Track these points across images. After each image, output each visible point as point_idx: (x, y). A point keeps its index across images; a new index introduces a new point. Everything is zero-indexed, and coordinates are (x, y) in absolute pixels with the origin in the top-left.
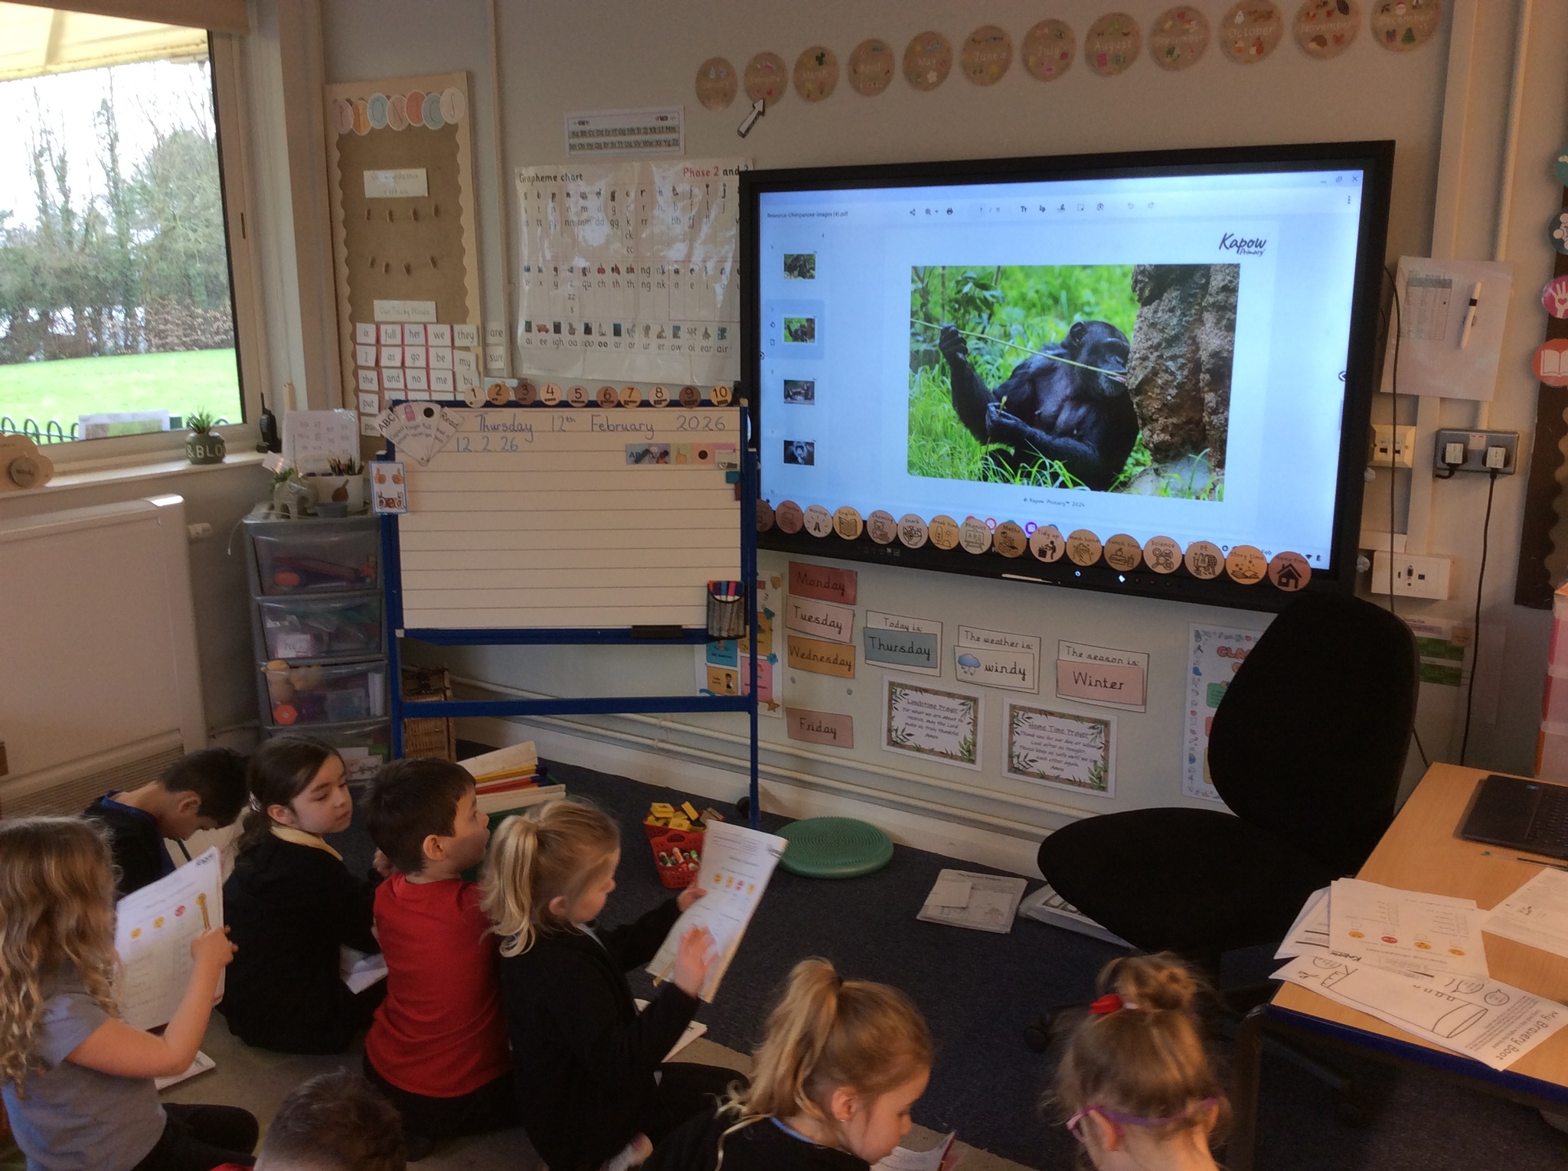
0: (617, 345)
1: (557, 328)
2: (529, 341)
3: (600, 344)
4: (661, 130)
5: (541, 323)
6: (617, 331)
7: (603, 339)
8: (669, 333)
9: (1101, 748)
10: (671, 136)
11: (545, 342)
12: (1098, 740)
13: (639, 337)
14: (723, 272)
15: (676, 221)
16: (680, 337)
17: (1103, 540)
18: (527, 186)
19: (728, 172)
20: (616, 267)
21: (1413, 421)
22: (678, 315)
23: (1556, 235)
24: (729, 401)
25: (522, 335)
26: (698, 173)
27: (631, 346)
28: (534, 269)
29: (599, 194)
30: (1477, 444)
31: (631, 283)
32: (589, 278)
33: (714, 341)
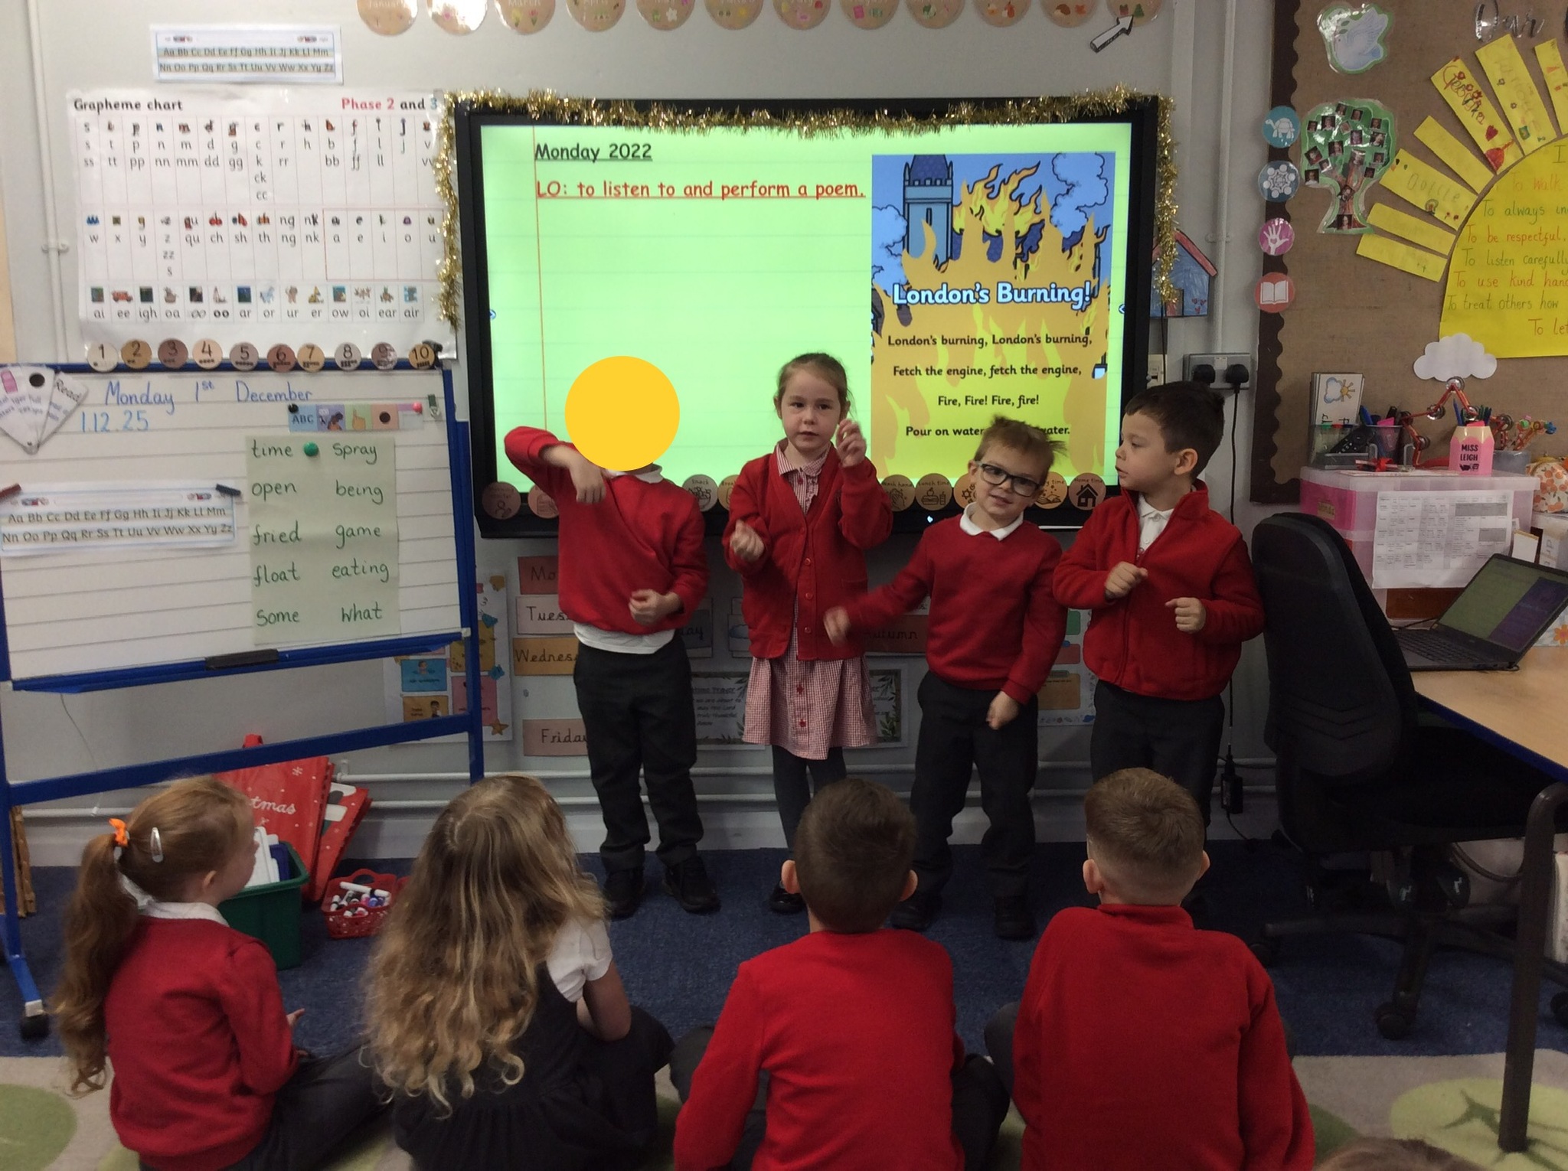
0: (244, 314)
1: (146, 295)
2: (99, 314)
3: (217, 314)
4: (306, 53)
5: (120, 289)
6: (244, 295)
7: (221, 308)
8: (327, 294)
9: (892, 698)
10: (321, 61)
11: (127, 314)
12: (889, 690)
13: (279, 302)
14: (407, 221)
15: (332, 161)
16: (344, 301)
17: (915, 482)
18: (88, 115)
19: (408, 106)
20: (240, 216)
21: (1163, 350)
22: (339, 275)
23: (1266, 185)
24: (431, 363)
25: (86, 307)
26: (364, 106)
27: (268, 314)
28: (106, 221)
29: (209, 127)
30: (1220, 365)
31: (264, 237)
32: (195, 231)
33: (399, 303)
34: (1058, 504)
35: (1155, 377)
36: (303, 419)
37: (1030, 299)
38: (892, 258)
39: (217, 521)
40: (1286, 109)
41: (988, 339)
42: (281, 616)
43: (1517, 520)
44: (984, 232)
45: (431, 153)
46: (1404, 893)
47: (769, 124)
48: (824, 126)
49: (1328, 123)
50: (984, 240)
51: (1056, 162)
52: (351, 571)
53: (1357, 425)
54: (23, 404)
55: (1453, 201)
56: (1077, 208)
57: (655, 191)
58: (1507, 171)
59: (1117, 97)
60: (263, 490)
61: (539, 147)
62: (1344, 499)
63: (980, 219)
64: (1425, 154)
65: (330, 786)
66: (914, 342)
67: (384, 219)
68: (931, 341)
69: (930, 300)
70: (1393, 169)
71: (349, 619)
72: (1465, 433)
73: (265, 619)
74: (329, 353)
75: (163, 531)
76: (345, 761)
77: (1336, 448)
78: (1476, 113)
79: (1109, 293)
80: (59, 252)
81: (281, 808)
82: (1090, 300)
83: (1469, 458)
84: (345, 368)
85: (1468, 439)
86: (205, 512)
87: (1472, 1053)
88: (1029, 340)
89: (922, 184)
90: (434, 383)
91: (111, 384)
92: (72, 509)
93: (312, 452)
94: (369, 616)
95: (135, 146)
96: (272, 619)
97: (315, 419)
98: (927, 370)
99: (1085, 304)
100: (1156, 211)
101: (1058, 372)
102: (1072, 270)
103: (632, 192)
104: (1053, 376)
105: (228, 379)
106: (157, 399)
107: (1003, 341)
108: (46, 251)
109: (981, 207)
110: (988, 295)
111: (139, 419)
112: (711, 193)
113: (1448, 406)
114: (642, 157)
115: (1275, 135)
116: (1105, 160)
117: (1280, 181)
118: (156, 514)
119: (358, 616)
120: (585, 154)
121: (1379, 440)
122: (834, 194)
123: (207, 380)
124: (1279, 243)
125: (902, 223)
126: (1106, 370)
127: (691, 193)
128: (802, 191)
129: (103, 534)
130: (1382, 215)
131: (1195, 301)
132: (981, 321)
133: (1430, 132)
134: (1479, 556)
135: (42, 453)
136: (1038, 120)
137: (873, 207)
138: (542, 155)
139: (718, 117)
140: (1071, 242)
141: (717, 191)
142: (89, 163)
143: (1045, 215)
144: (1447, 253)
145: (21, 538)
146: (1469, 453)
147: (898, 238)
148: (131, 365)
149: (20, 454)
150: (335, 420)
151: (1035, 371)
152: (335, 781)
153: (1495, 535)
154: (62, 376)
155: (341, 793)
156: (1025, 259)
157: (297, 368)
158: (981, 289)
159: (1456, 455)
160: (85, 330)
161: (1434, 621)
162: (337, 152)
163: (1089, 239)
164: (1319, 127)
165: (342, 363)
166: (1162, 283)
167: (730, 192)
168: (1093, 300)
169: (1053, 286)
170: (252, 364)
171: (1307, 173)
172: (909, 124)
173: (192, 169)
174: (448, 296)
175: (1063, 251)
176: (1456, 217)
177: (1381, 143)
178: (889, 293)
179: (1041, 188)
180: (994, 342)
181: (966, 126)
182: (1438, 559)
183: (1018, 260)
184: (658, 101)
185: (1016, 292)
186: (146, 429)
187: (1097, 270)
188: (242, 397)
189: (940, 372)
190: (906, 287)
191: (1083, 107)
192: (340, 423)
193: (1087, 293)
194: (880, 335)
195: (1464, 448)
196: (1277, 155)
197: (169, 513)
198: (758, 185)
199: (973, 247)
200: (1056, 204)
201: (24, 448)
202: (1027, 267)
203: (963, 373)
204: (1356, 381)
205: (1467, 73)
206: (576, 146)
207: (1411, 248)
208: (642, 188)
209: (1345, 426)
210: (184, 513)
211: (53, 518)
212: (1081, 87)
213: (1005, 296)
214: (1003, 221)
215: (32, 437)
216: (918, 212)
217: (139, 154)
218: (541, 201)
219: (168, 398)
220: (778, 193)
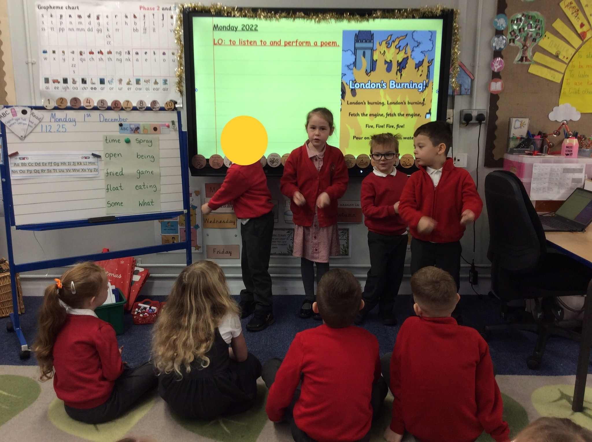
0: (102, 89)
1: (65, 81)
2: (47, 88)
3: (92, 89)
5: (55, 78)
6: (102, 82)
7: (93, 86)
8: (133, 82)
9: (346, 239)
11: (58, 88)
12: (345, 237)
13: (116, 84)
14: (164, 54)
15: (135, 30)
16: (140, 84)
17: (356, 157)
18: (43, 11)
19: (165, 9)
20: (101, 51)
21: (453, 108)
22: (138, 74)
23: (494, 45)
24: (173, 108)
25: (42, 85)
26: (148, 9)
27: (111, 89)
28: (50, 52)
29: (89, 16)
30: (475, 114)
31: (110, 59)
32: (84, 56)
33: (161, 85)
34: (411, 166)
35: (449, 118)
36: (125, 129)
37: (402, 87)
38: (349, 71)
39: (92, 167)
40: (503, 15)
41: (386, 103)
42: (116, 204)
43: (586, 175)
44: (385, 60)
45: (173, 28)
46: (539, 315)
47: (303, 18)
48: (324, 19)
49: (519, 20)
50: (385, 64)
51: (413, 34)
52: (142, 187)
53: (526, 138)
54: (19, 121)
55: (566, 52)
56: (422, 52)
57: (259, 43)
58: (587, 40)
59: (438, 9)
60: (110, 156)
61: (215, 26)
62: (520, 166)
63: (384, 56)
64: (557, 34)
65: (134, 268)
66: (357, 103)
67: (155, 52)
68: (363, 103)
69: (364, 87)
70: (544, 39)
71: (142, 205)
72: (567, 141)
73: (110, 204)
74: (134, 104)
75: (72, 171)
76: (140, 259)
77: (518, 146)
78: (576, 18)
79: (433, 85)
80: (32, 64)
81: (116, 276)
82: (425, 88)
83: (569, 151)
84: (140, 110)
85: (569, 144)
86: (88, 164)
87: (563, 375)
88: (401, 103)
89: (362, 42)
90: (174, 116)
91: (52, 114)
92: (38, 162)
93: (128, 142)
94: (149, 204)
95: (61, 23)
96: (113, 205)
97: (129, 129)
98: (362, 114)
99: (423, 90)
100: (452, 53)
101: (412, 116)
102: (419, 76)
103: (250, 43)
104: (410, 117)
105: (96, 113)
106: (70, 120)
107: (391, 103)
108: (27, 63)
109: (384, 51)
110: (386, 85)
111: (63, 128)
112: (280, 44)
113: (562, 131)
114: (254, 30)
115: (498, 25)
116: (433, 34)
117: (500, 43)
118: (69, 164)
119: (145, 204)
120: (232, 28)
121: (534, 144)
122: (328, 45)
123: (88, 113)
124: (499, 67)
125: (353, 57)
126: (431, 115)
127: (273, 44)
128: (315, 44)
129: (49, 171)
130: (538, 57)
131: (466, 89)
132: (383, 96)
133: (559, 25)
134: (571, 189)
135: (27, 140)
136: (407, 17)
137: (343, 50)
138: (216, 29)
139: (284, 14)
140: (418, 65)
141: (283, 43)
142: (43, 29)
143: (409, 54)
144: (563, 72)
145: (18, 172)
146: (569, 149)
147: (352, 62)
148: (60, 107)
149: (19, 141)
150: (137, 129)
151: (403, 115)
152: (136, 266)
153: (579, 181)
154: (34, 111)
155: (139, 271)
156: (401, 71)
157: (122, 109)
158: (383, 83)
159: (564, 150)
160: (42, 94)
161: (554, 213)
162: (138, 27)
163: (425, 64)
164: (515, 22)
165: (139, 108)
166: (453, 81)
167: (288, 44)
168: (426, 88)
169: (411, 82)
170: (105, 107)
171: (510, 40)
172: (357, 18)
173: (83, 32)
174: (179, 83)
175: (416, 68)
176: (567, 58)
177: (539, 29)
178: (348, 84)
179: (407, 44)
180: (388, 104)
181: (379, 20)
182: (556, 189)
183: (398, 72)
184: (261, 9)
185: (397, 84)
186: (65, 132)
187: (428, 76)
188: (102, 120)
189: (367, 115)
190: (355, 82)
191: (424, 13)
192: (138, 131)
193: (424, 85)
194: (344, 100)
195: (567, 147)
196: (499, 33)
197: (74, 164)
198: (299, 41)
199: (381, 66)
200: (413, 50)
201: (20, 138)
202: (401, 75)
203: (376, 116)
204: (526, 121)
205: (574, 2)
206: (229, 25)
207: (549, 70)
208: (254, 42)
209: (521, 138)
210: (80, 164)
211: (30, 165)
212: (424, 5)
213: (392, 86)
214: (392, 56)
215: (23, 134)
216: (360, 53)
217: (62, 26)
218: (215, 46)
219: (74, 120)
220: (306, 44)
